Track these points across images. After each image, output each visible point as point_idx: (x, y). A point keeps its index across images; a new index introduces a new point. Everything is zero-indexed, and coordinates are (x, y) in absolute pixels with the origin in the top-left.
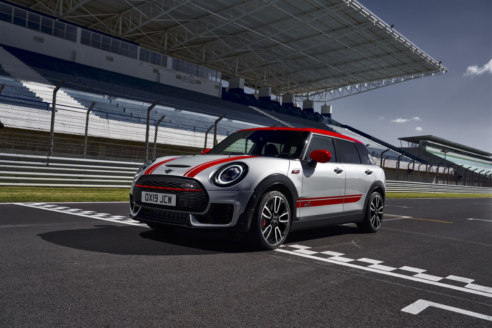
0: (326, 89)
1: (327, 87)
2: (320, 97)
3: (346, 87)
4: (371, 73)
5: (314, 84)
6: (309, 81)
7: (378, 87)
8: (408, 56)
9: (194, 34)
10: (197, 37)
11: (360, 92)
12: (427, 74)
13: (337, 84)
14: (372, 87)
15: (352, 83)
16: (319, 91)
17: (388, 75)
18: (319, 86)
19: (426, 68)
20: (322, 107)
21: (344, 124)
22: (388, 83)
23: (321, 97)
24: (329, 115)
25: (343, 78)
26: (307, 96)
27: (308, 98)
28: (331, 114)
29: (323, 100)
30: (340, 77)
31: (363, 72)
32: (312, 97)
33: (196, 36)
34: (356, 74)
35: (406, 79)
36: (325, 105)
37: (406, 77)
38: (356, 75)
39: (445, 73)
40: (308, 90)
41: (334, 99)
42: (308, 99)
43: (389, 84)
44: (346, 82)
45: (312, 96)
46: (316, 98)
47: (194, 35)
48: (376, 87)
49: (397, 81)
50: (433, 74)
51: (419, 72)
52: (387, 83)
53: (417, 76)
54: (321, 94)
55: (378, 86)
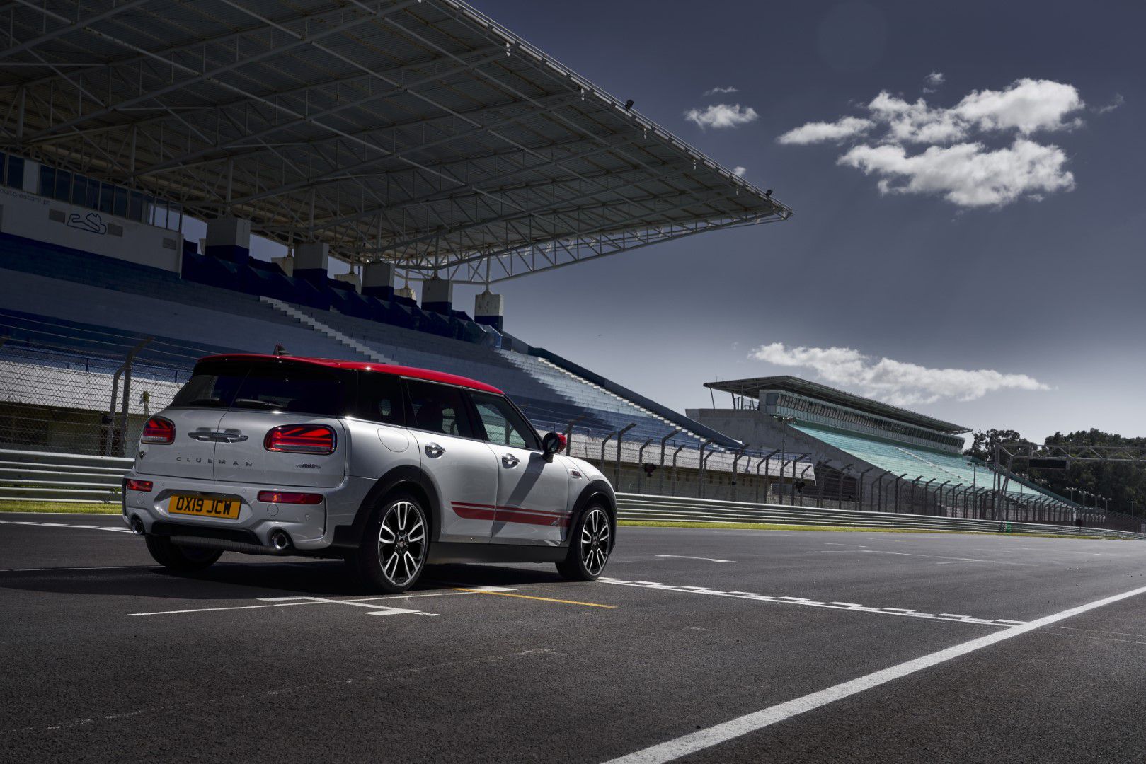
0: (487, 250)
1: (490, 245)
2: (472, 271)
3: (541, 246)
4: (600, 211)
5: (454, 236)
6: (439, 227)
7: (624, 250)
8: (686, 176)
9: (103, 101)
10: (110, 109)
11: (577, 261)
12: (742, 221)
13: (513, 236)
14: (606, 249)
15: (555, 237)
16: (471, 253)
17: (648, 218)
18: (467, 242)
19: (737, 204)
20: (477, 296)
21: (535, 345)
22: (648, 239)
23: (476, 271)
24: (496, 321)
25: (527, 221)
26: (436, 267)
27: (436, 274)
28: (502, 317)
29: (480, 280)
30: (522, 220)
31: (579, 208)
32: (452, 269)
33: (106, 108)
34: (561, 212)
35: (692, 230)
36: (486, 293)
37: (692, 226)
38: (560, 215)
39: (785, 219)
40: (436, 252)
41: (510, 277)
42: (436, 278)
43: (650, 241)
44: (536, 233)
45: (450, 268)
46: (462, 272)
47: (102, 104)
48: (615, 249)
49: (670, 234)
50: (758, 221)
51: (722, 214)
52: (646, 238)
53: (718, 222)
54: (474, 264)
55: (621, 245)
